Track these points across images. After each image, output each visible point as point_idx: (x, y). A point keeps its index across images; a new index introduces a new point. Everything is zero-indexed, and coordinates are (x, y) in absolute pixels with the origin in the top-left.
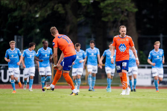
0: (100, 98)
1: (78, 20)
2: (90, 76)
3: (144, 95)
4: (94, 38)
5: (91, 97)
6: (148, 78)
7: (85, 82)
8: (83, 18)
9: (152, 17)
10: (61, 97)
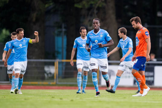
0: (72, 100)
1: (47, 6)
2: (79, 74)
3: (125, 98)
4: (65, 28)
5: (61, 99)
6: (129, 77)
7: (53, 82)
8: (51, 4)
9: (135, 3)
10: (25, 99)
